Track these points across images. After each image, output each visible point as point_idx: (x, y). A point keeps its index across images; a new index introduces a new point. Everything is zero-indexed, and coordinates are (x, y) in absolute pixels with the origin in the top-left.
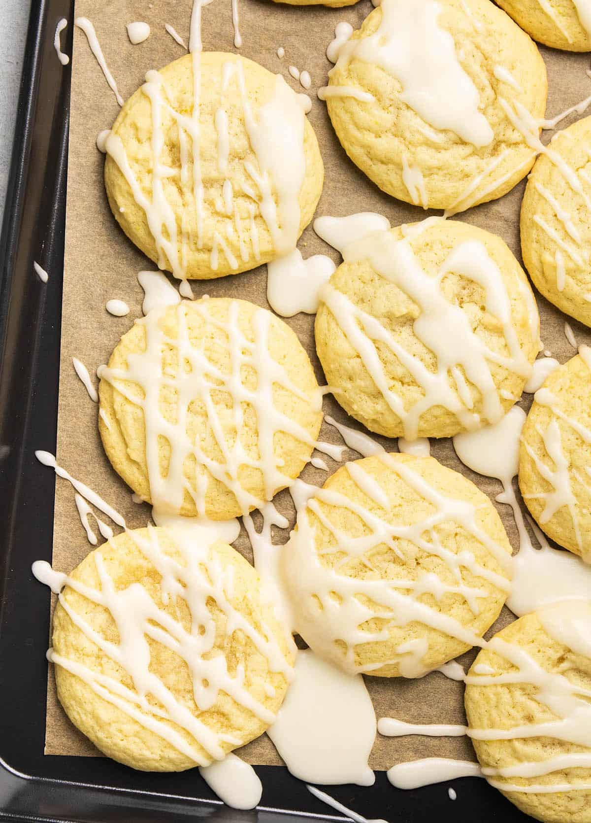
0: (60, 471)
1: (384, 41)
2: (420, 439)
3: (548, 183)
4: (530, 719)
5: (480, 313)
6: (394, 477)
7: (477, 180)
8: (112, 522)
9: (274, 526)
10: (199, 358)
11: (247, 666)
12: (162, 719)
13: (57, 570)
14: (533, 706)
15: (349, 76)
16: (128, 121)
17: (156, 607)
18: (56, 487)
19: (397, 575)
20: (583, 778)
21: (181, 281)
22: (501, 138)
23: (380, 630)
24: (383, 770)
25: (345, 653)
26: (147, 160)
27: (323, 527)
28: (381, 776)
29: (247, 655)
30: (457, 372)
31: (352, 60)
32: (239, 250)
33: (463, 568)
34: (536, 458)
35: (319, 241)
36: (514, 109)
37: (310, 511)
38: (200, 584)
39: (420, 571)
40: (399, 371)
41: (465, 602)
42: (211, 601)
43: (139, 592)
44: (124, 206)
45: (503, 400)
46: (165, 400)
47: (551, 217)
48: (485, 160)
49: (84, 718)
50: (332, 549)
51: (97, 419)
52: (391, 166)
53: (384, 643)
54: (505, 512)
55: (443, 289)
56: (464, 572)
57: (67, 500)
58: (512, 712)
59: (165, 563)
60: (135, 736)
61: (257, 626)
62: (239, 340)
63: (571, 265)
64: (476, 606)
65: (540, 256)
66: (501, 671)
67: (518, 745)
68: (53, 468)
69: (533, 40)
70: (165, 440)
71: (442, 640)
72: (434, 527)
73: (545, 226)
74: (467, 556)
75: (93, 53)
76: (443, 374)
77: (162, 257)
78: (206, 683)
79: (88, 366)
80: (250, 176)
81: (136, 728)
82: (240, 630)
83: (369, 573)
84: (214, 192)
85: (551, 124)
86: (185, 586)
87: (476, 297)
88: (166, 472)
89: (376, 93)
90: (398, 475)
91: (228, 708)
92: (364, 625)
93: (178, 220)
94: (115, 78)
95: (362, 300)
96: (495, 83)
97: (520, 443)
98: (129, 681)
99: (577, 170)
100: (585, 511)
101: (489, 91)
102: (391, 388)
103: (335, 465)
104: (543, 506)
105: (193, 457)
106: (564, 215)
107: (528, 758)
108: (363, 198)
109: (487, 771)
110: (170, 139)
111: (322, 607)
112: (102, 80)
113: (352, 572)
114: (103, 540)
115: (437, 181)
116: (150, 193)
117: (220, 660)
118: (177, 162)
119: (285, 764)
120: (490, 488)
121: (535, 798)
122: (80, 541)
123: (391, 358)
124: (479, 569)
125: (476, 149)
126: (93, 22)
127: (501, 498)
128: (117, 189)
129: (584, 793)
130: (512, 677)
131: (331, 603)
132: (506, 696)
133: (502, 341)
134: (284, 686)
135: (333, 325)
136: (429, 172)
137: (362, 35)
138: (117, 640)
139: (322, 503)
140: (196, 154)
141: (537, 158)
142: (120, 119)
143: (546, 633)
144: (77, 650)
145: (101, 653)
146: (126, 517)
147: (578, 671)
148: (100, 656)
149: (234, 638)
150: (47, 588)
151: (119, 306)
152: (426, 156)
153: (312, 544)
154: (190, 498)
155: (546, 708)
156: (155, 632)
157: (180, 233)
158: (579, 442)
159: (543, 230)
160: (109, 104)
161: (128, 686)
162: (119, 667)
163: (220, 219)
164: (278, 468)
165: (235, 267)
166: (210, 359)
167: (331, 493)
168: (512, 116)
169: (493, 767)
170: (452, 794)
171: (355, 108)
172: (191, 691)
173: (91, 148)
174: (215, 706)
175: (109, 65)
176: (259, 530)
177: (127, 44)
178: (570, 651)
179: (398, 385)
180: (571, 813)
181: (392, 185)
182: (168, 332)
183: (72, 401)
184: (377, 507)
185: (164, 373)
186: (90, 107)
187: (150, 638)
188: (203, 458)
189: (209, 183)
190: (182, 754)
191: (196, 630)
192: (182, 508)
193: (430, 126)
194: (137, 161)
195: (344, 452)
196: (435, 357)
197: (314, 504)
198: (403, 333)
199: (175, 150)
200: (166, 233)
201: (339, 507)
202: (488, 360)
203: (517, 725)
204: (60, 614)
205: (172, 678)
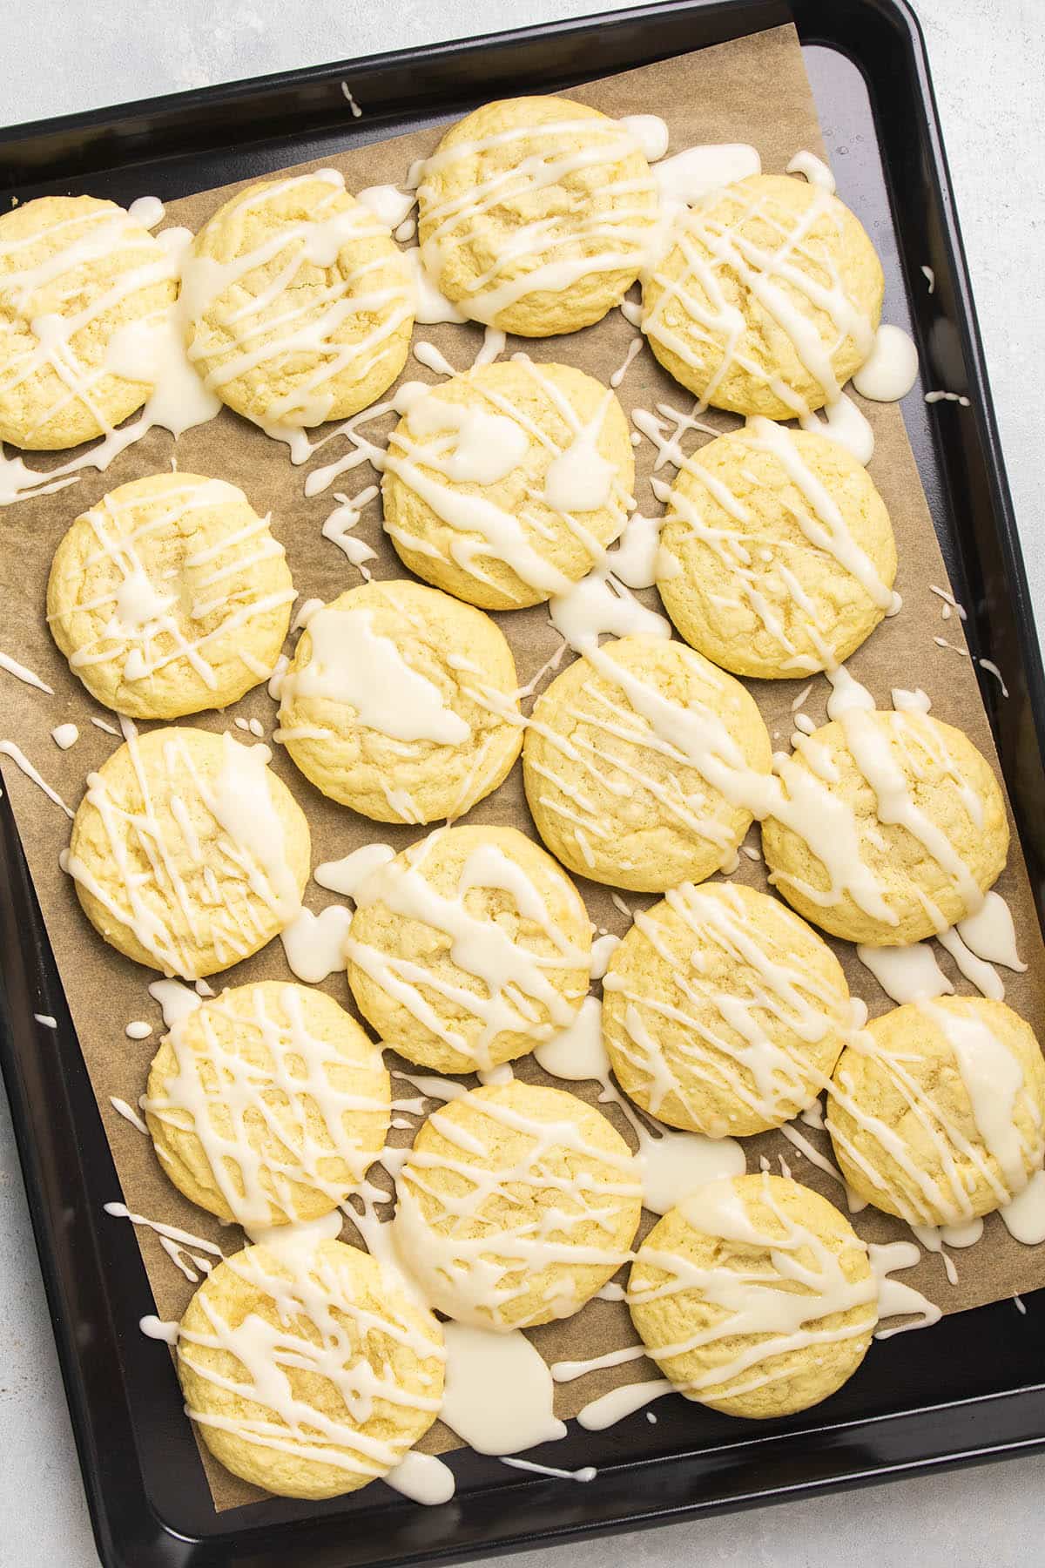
0: (137, 1219)
1: (322, 668)
2: (499, 1066)
3: (542, 759)
4: (704, 1323)
5: (516, 922)
6: (481, 1117)
7: (468, 782)
8: (206, 1255)
9: (376, 1204)
10: (236, 1062)
11: (393, 1363)
12: (322, 1446)
13: (166, 1321)
14: (704, 1311)
15: (297, 716)
16: (83, 840)
17: (279, 1333)
18: (137, 1236)
19: (518, 1222)
20: (780, 1365)
21: (195, 982)
22: (480, 726)
23: (519, 1283)
24: (572, 1417)
25: (492, 1317)
26: (115, 876)
27: (426, 1196)
28: (572, 1424)
29: (390, 1353)
30: (512, 991)
31: (295, 699)
32: (243, 936)
33: (584, 1192)
34: (624, 1049)
35: (325, 892)
36: (482, 693)
37: (407, 1180)
38: (317, 1297)
39: (542, 1210)
40: (452, 1010)
41: (597, 1226)
42: (333, 1310)
43: (257, 1323)
44: (108, 930)
45: (569, 1000)
46: (217, 1118)
47: (557, 794)
48: (470, 756)
49: (243, 1469)
50: (442, 1217)
51: (155, 1157)
52: (372, 796)
53: (528, 1295)
54: (612, 1113)
55: (469, 908)
56: (587, 1195)
57: (152, 1245)
58: (683, 1321)
59: (271, 1283)
60: (302, 1470)
61: (391, 1319)
62: (274, 1031)
63: (596, 840)
64: (611, 1226)
65: (560, 838)
66: (659, 1283)
67: (701, 1354)
68: (128, 1218)
69: (480, 609)
70: (231, 1161)
71: (589, 1271)
72: (540, 1160)
73: (554, 806)
74: (586, 1179)
75: (25, 774)
76: (498, 997)
77: (166, 967)
78: (356, 1394)
79: (129, 1101)
80: (227, 856)
81: (300, 1462)
82: (374, 1329)
83: (488, 1229)
84: (196, 884)
85: (528, 690)
86: (301, 1302)
87: (506, 905)
88: (243, 1191)
89: (329, 725)
90: (485, 1115)
91: (387, 1412)
92: (501, 1283)
93: (169, 926)
94: (57, 791)
95: (389, 946)
96: (452, 673)
97: (604, 1038)
98: (277, 1418)
99: (569, 737)
100: (692, 1091)
101: (450, 685)
102: (448, 1029)
103: (420, 1121)
104: (648, 1097)
105: (266, 1168)
106: (570, 790)
107: (716, 1363)
108: (356, 833)
109: (679, 1388)
110: (131, 845)
111: (450, 1279)
112: (45, 798)
113: (470, 1233)
114: (203, 1276)
115: (429, 795)
116: (130, 908)
117: (364, 1367)
118: (147, 865)
119: (467, 1443)
120: (588, 1092)
121: (736, 1400)
122: (180, 1283)
123: (437, 998)
124: (601, 1187)
125: (456, 748)
126: (14, 742)
127: (604, 1097)
128: (94, 913)
129: (785, 1380)
130: (672, 1286)
131: (458, 1272)
132: (672, 1308)
133: (548, 943)
134: (441, 1368)
135: (367, 983)
136: (415, 789)
137: (299, 667)
138: (250, 1380)
139: (417, 1168)
140: (165, 854)
141: (524, 731)
142: (74, 837)
143: (693, 1229)
144: (212, 1402)
145: (238, 1399)
146: (219, 1244)
147: (738, 1257)
148: (239, 1401)
149: (370, 1338)
150: (162, 1343)
151: (140, 1029)
152: (407, 773)
153: (421, 1217)
154: (276, 1209)
155: (718, 1308)
156: (287, 1358)
157: (175, 938)
158: (663, 1020)
159: (553, 811)
160: (59, 821)
161: (276, 1422)
162: (262, 1407)
163: (213, 910)
164: (358, 1148)
165: (245, 953)
166: (250, 1061)
167: (422, 1156)
168: (482, 701)
169: (682, 1382)
170: (652, 1418)
171: (316, 749)
172: (344, 1407)
173: (55, 872)
174: (374, 1415)
175: (47, 781)
176: (362, 1212)
177: (58, 752)
178: (723, 1240)
179: (455, 1023)
180: (779, 1403)
181: (380, 813)
182: (196, 1046)
183: (123, 1143)
184: (472, 1157)
185: (206, 1091)
186: (41, 830)
187: (283, 1365)
188: (276, 1166)
189: (188, 877)
190: (354, 1473)
191: (327, 1342)
192: (273, 1220)
193: (400, 741)
194: (103, 878)
195: (424, 1103)
196: (483, 981)
197: (407, 1171)
198: (443, 967)
199: (140, 853)
200: (161, 943)
201: (435, 1169)
202: (540, 968)
203: (693, 1335)
204: (184, 1369)
205: (320, 1400)
